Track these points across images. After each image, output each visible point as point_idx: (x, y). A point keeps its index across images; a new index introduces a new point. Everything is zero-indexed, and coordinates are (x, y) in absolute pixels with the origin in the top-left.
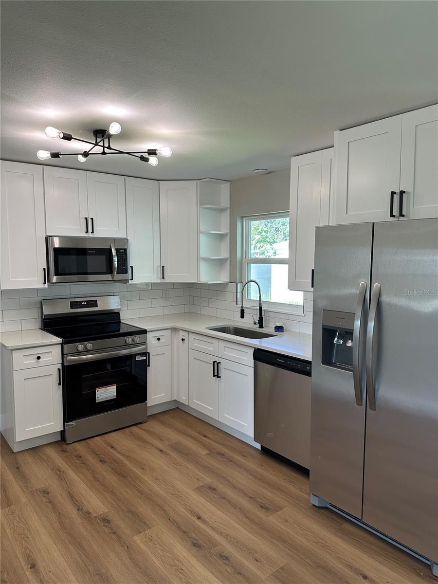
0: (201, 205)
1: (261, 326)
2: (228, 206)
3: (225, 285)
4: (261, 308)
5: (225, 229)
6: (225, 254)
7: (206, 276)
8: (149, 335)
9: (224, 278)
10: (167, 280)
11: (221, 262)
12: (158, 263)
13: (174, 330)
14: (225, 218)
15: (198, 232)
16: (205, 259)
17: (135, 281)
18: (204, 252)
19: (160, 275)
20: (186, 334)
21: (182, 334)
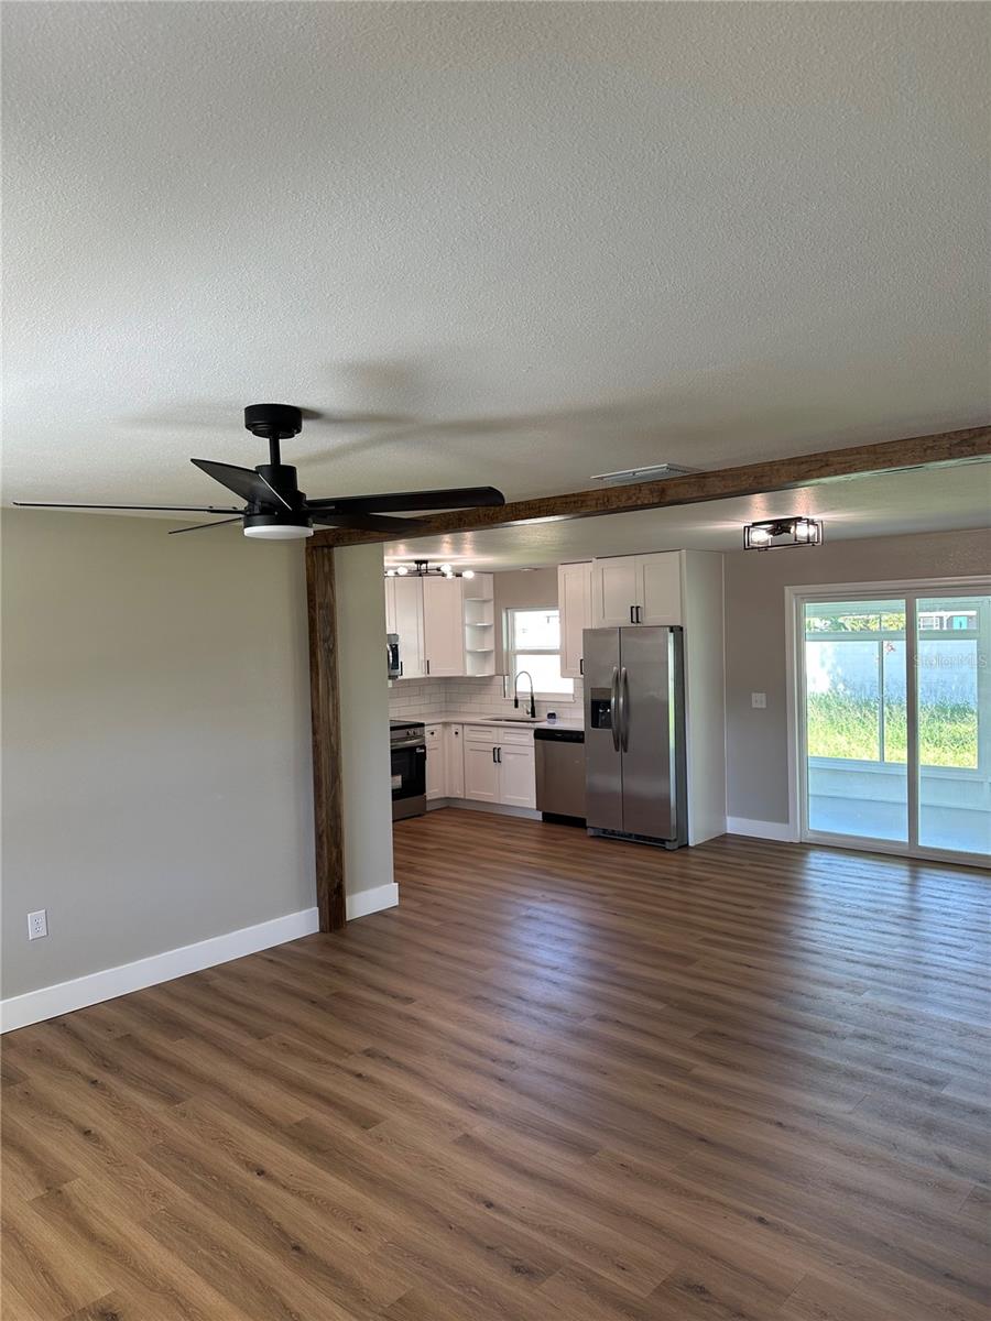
0: (466, 597)
1: (533, 716)
2: (492, 597)
3: (491, 677)
4: (532, 698)
5: (488, 621)
6: (489, 646)
7: (471, 669)
8: (426, 729)
9: (489, 671)
10: (431, 675)
11: (485, 655)
12: (422, 658)
13: (446, 724)
14: (489, 610)
15: (463, 624)
16: (470, 652)
17: (405, 676)
18: (469, 647)
19: (424, 669)
20: (460, 727)
21: (454, 728)
